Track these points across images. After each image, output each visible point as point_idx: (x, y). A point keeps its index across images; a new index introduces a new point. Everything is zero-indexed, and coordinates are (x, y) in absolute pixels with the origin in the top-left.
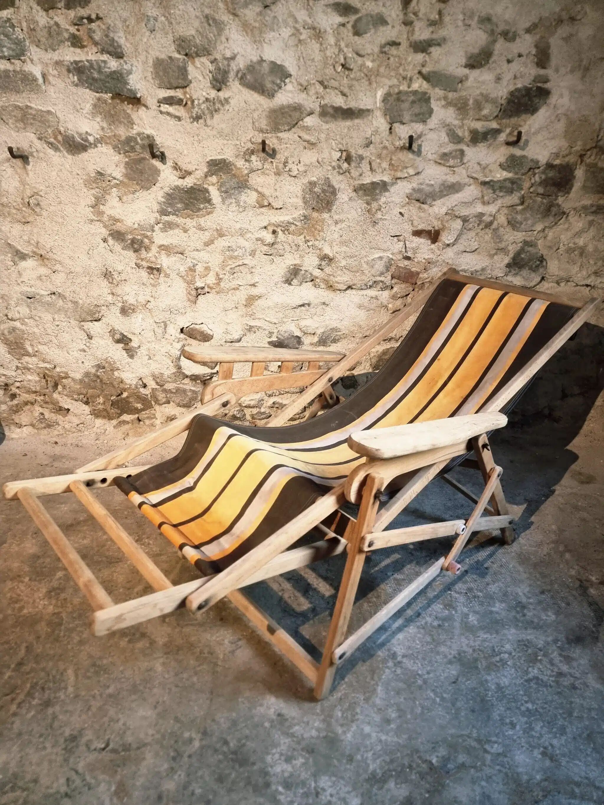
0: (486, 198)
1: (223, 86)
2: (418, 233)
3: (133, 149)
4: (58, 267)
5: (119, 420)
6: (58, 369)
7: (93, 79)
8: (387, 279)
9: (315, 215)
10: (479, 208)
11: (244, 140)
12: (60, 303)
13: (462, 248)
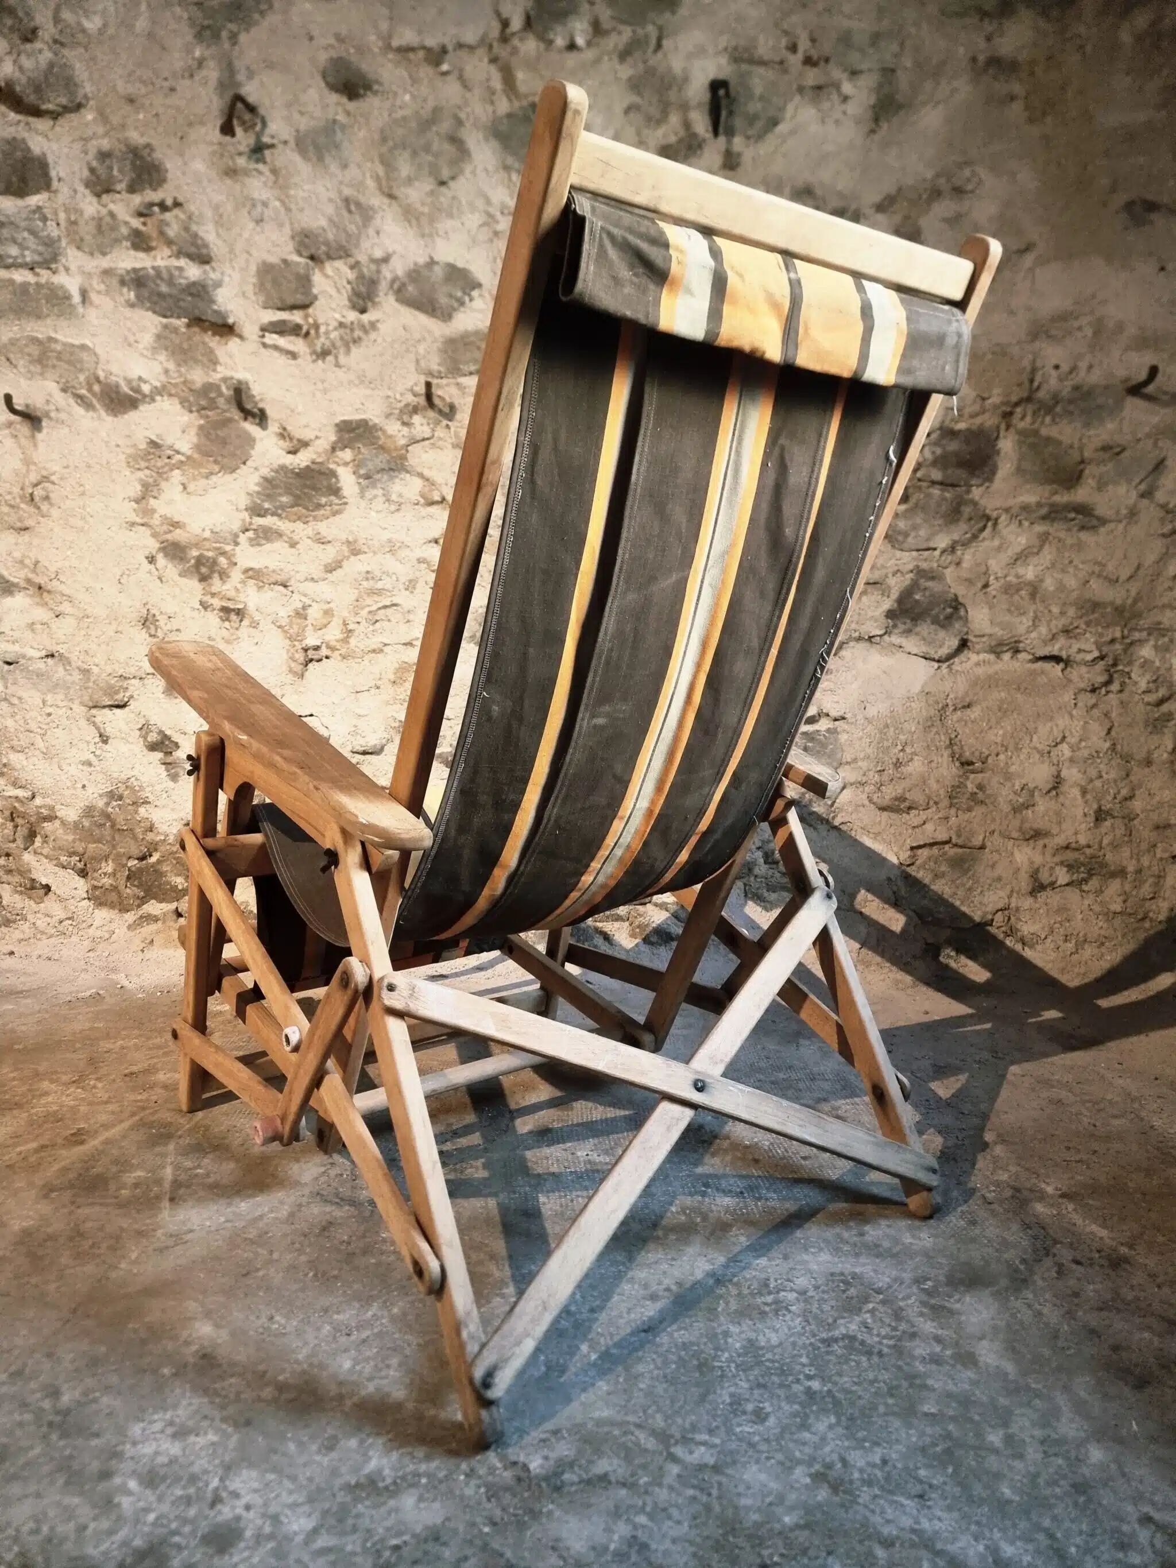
1: (370, 304)
3: (212, 405)
4: (66, 607)
5: (140, 912)
6: (38, 801)
7: (160, 295)
11: (400, 388)
12: (60, 673)
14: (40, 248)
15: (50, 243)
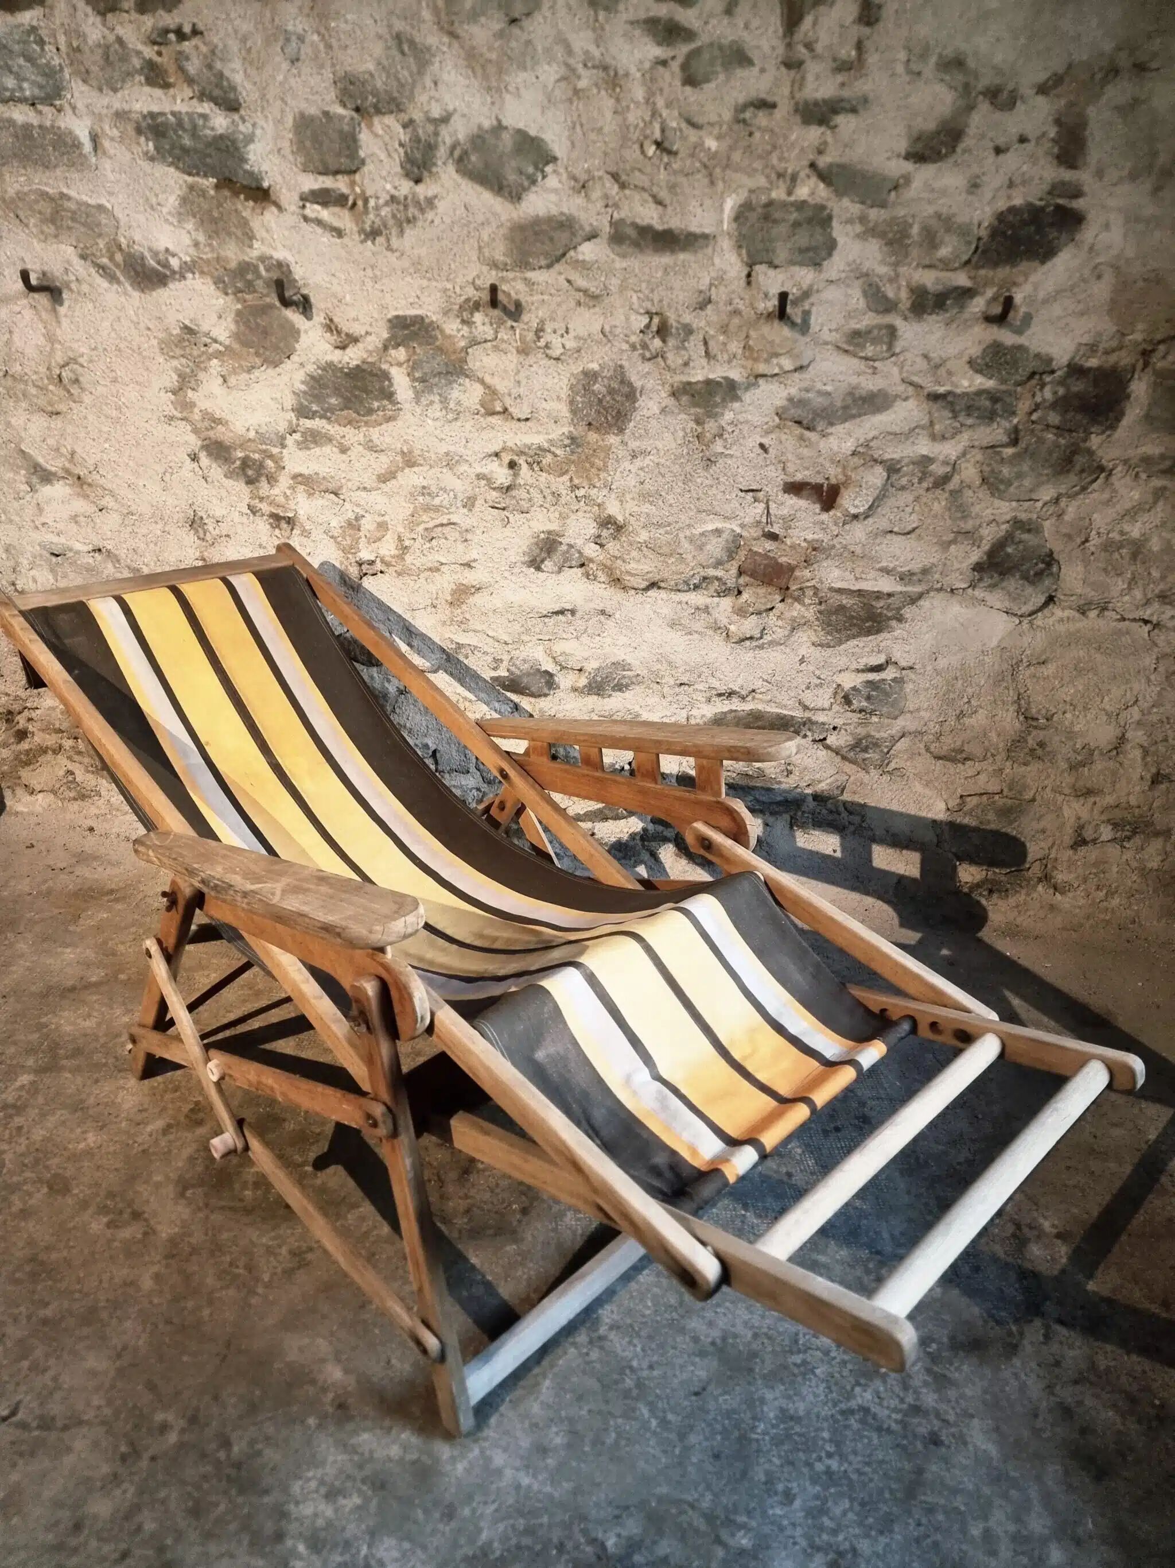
0: (937, 427)
1: (426, 174)
2: (795, 488)
4: (108, 501)
7: (183, 149)
8: (729, 574)
9: (593, 436)
10: (924, 447)
11: (460, 280)
12: (110, 568)
13: (884, 524)
14: (39, 79)
15: (50, 73)
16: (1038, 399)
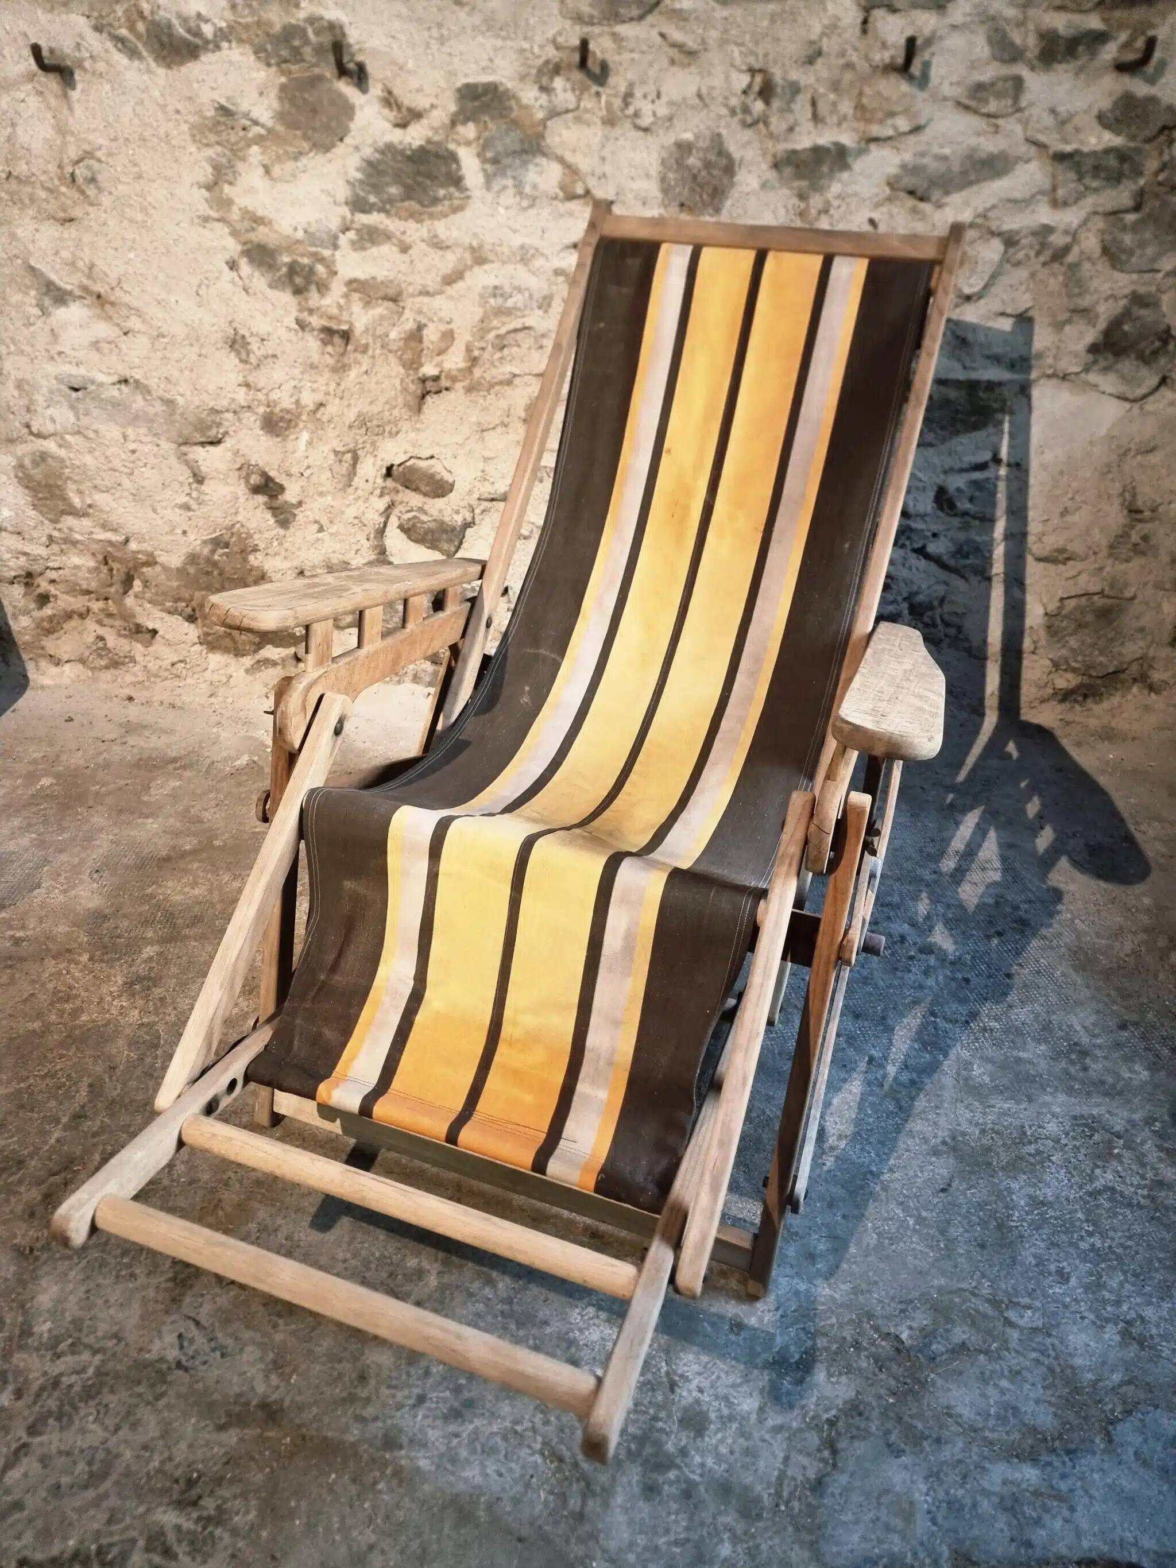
0: (1060, 192)
3: (297, 55)
4: (134, 323)
5: (258, 657)
6: (133, 546)
10: (1044, 215)
11: (539, 38)
12: (139, 403)
13: (999, 305)
16: (1166, 157)
